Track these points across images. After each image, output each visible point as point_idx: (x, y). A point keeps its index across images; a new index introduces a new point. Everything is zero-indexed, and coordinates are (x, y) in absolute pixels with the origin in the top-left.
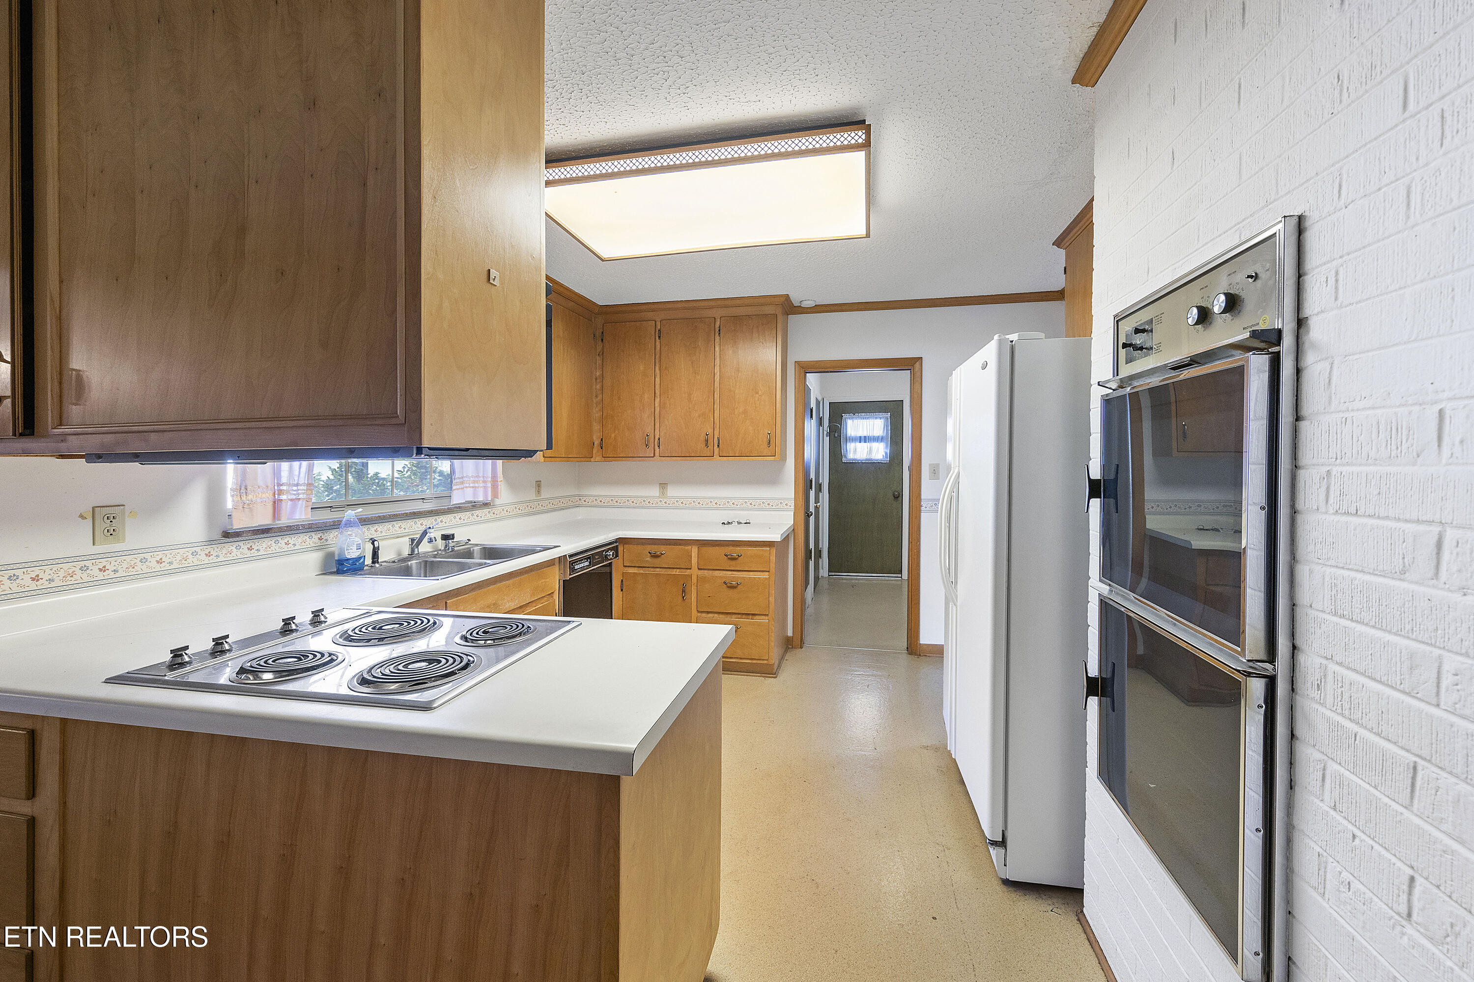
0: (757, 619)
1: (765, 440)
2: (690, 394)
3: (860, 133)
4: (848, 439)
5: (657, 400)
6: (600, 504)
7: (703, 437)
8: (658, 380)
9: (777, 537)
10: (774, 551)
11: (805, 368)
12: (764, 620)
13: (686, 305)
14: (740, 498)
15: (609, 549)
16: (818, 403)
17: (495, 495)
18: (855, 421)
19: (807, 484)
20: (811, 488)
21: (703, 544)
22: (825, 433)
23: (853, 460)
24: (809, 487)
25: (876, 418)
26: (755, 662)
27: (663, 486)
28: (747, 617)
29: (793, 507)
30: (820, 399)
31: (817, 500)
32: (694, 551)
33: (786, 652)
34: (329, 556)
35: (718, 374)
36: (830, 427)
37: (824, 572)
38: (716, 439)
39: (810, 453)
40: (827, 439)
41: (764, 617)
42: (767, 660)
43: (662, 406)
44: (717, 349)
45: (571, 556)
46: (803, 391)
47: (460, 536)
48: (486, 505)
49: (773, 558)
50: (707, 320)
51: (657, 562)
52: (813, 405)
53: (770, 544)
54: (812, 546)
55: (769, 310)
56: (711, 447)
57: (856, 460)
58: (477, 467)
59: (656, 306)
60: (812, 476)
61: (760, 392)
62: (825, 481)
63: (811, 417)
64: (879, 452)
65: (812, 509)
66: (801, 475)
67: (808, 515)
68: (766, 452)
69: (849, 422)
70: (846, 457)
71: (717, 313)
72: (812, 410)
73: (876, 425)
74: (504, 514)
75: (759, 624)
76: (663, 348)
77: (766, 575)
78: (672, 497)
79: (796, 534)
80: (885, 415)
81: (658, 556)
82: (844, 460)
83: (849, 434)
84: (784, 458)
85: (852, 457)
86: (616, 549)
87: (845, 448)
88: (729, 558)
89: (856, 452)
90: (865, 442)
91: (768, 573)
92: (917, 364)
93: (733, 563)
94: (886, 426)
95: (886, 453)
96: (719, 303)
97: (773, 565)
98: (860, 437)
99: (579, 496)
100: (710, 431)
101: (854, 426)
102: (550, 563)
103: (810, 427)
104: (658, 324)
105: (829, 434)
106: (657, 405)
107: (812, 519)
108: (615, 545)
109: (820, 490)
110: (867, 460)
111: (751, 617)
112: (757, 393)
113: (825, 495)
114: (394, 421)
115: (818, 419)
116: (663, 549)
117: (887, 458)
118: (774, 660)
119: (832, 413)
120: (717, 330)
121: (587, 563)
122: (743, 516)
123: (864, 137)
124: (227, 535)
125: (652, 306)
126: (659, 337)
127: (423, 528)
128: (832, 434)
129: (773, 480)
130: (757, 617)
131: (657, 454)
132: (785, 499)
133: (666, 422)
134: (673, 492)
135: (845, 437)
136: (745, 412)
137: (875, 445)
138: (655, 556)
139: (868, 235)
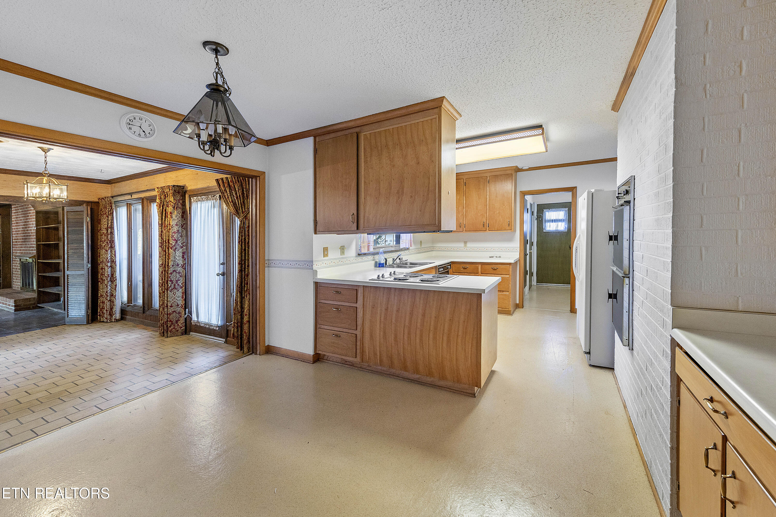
0: (504, 293)
1: (507, 224)
2: (477, 207)
3: (540, 130)
4: (546, 221)
5: (464, 210)
6: (441, 250)
7: (482, 223)
8: (464, 202)
9: (512, 261)
10: (511, 267)
11: (524, 194)
12: (507, 293)
13: (476, 172)
14: (497, 247)
15: (448, 265)
16: (531, 205)
17: (411, 246)
18: (550, 213)
19: (525, 242)
20: (527, 243)
21: (483, 264)
22: (535, 218)
23: (549, 230)
24: (526, 243)
25: (561, 211)
26: (503, 309)
27: (465, 243)
28: (500, 292)
29: (519, 251)
30: (532, 203)
31: (531, 249)
32: (480, 267)
33: (516, 308)
34: (376, 262)
35: (488, 198)
36: (537, 216)
37: (534, 282)
38: (487, 223)
39: (527, 228)
40: (536, 221)
41: (507, 292)
42: (508, 309)
43: (466, 212)
44: (488, 188)
45: (438, 266)
46: (524, 202)
47: (404, 258)
48: (408, 249)
49: (511, 270)
50: (484, 178)
51: (465, 270)
52: (529, 207)
53: (510, 264)
54: (528, 269)
55: (509, 172)
56: (485, 227)
57: (550, 230)
58: (406, 236)
59: (464, 173)
60: (528, 238)
61: (505, 205)
62: (535, 240)
63: (528, 212)
64: (562, 227)
65: (528, 252)
66: (522, 238)
67: (526, 255)
68: (508, 228)
69: (547, 213)
70: (545, 229)
71: (488, 175)
72: (528, 209)
73: (561, 214)
74: (412, 252)
75: (505, 295)
76: (466, 190)
77: (508, 276)
78: (469, 247)
79: (520, 262)
80: (565, 209)
81: (466, 269)
82: (544, 231)
83: (547, 219)
84: (515, 231)
85: (548, 229)
86: (450, 265)
87: (545, 225)
88: (493, 269)
89: (550, 227)
90: (555, 222)
91: (508, 275)
92: (575, 189)
93: (495, 271)
94: (565, 214)
95: (566, 227)
96: (488, 171)
97: (511, 272)
98: (553, 220)
99: (433, 247)
100: (485, 221)
101: (549, 215)
102: (432, 268)
103: (527, 216)
104: (465, 180)
105: (537, 219)
106: (464, 211)
107: (528, 257)
108: (450, 264)
109: (532, 245)
110: (556, 230)
111: (502, 292)
112: (504, 205)
113: (535, 247)
114: (436, 225)
115: (531, 213)
116: (468, 266)
117: (566, 229)
118: (511, 309)
119: (538, 209)
120: (488, 181)
121: (443, 269)
122: (498, 254)
123: (541, 131)
124: (359, 255)
125: (462, 174)
126: (465, 185)
127: (397, 255)
128: (538, 219)
129: (510, 240)
130: (504, 292)
131: (464, 230)
132: (515, 247)
133: (468, 217)
134: (469, 245)
135: (545, 220)
136: (499, 213)
137: (560, 224)
138: (465, 269)
139: (547, 151)
